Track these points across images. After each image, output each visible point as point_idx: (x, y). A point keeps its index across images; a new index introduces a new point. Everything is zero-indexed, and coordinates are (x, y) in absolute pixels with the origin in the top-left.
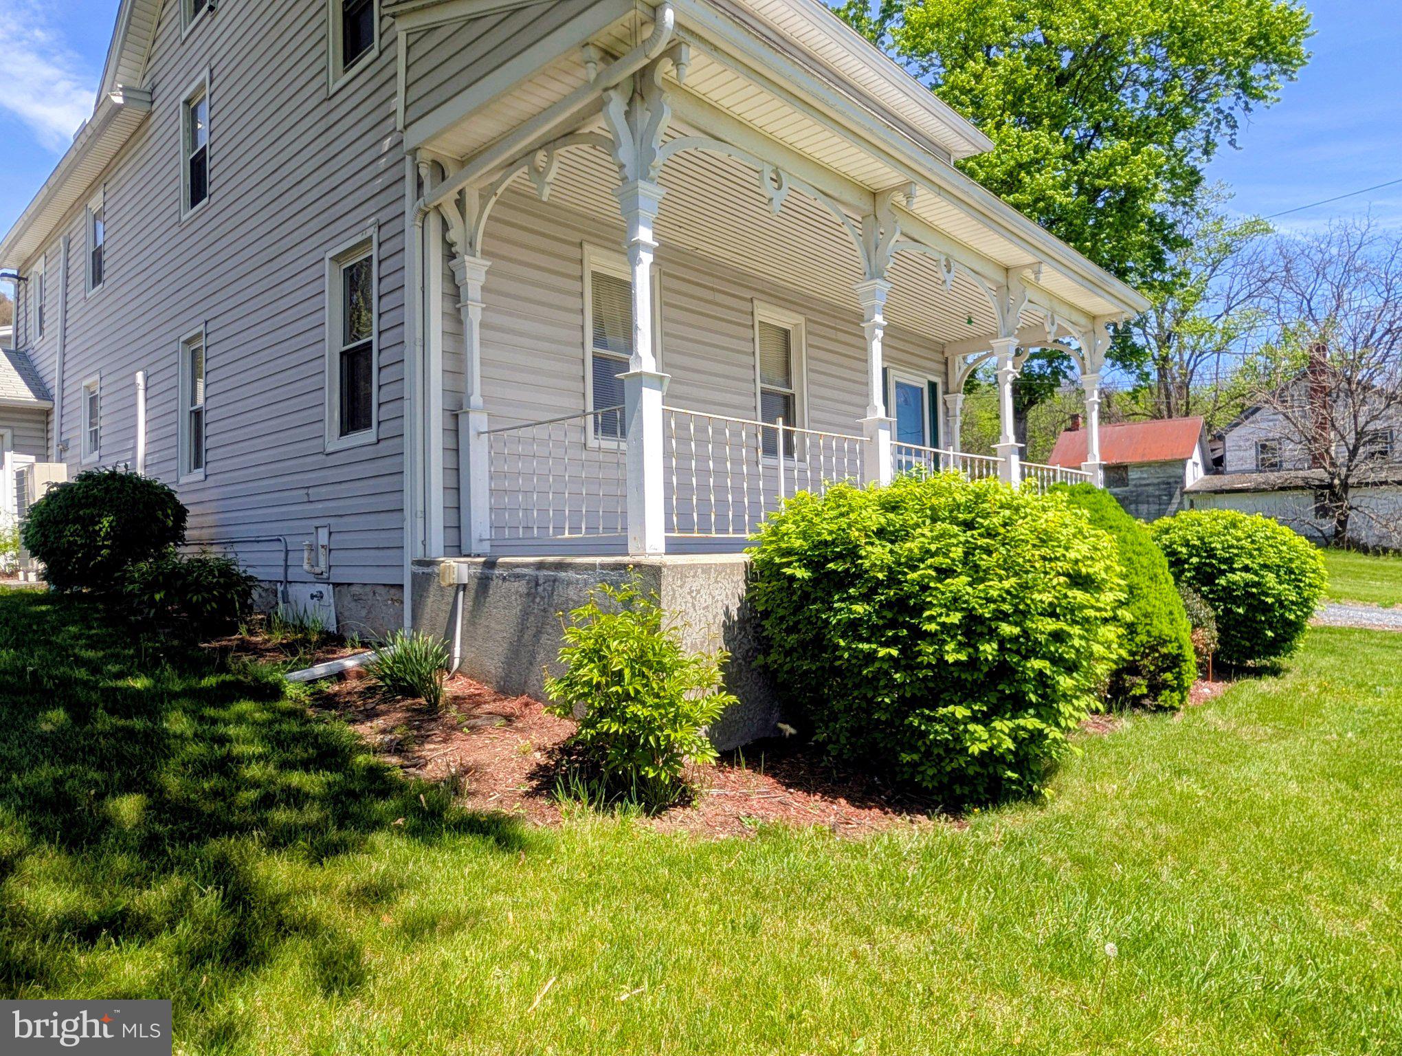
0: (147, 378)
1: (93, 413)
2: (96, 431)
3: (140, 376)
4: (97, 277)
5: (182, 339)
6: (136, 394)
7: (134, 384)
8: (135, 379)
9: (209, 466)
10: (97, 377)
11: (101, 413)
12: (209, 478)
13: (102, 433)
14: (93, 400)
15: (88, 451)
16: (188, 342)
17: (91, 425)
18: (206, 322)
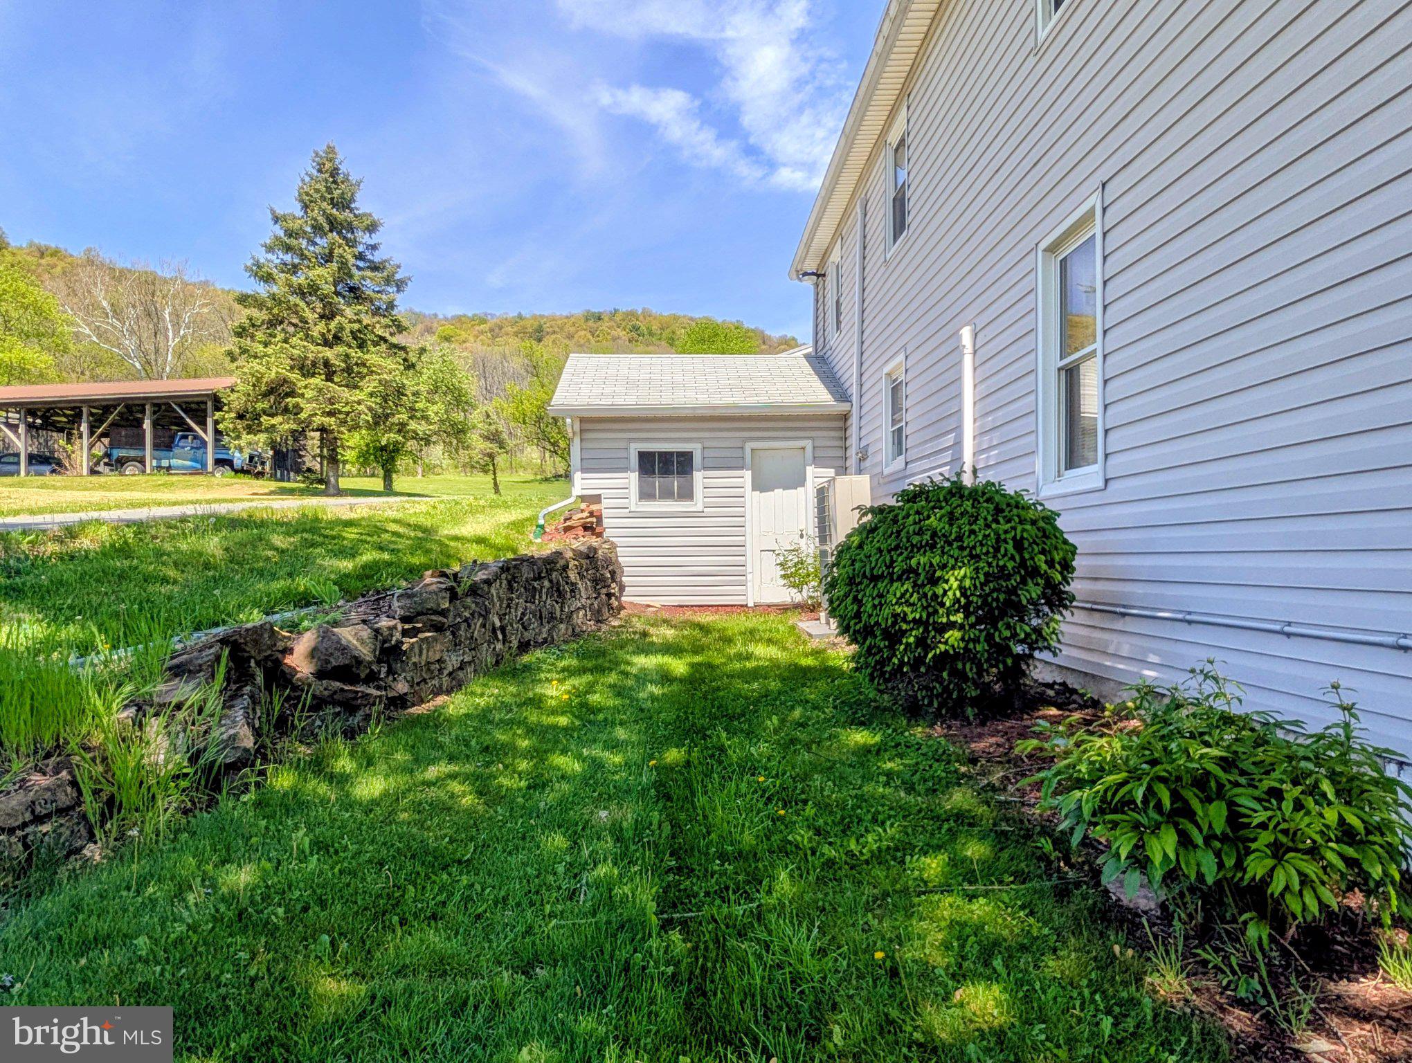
0: (975, 335)
1: (896, 408)
2: (900, 429)
3: (966, 334)
4: (900, 225)
5: (1043, 245)
6: (960, 363)
7: (958, 348)
8: (960, 338)
9: (1112, 461)
10: (901, 357)
11: (906, 404)
12: (1113, 485)
13: (908, 431)
14: (895, 390)
15: (890, 456)
16: (1052, 249)
17: (894, 422)
18: (1104, 185)
